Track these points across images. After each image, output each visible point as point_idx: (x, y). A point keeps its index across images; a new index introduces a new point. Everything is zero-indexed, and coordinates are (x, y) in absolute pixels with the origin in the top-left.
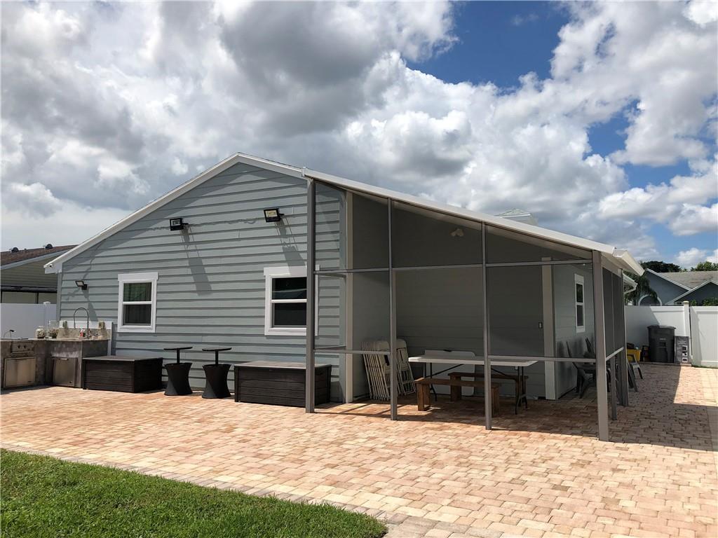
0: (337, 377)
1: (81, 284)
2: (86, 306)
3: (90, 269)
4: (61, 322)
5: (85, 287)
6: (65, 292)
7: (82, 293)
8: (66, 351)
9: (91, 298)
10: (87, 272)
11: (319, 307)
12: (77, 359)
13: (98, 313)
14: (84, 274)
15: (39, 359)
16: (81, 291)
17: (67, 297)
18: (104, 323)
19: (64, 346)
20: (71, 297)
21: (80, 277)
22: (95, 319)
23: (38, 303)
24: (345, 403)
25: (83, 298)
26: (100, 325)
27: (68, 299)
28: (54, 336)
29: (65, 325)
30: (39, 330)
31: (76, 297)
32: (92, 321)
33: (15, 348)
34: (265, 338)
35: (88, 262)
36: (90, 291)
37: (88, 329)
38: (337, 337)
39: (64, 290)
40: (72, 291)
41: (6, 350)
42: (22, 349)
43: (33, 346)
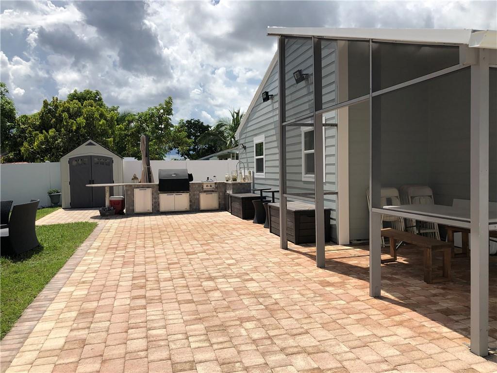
0: (335, 220)
3: (246, 135)
6: (240, 151)
8: (229, 190)
9: (247, 155)
10: (246, 138)
11: (326, 155)
13: (249, 165)
15: (221, 194)
16: (244, 151)
18: (250, 172)
22: (248, 169)
24: (338, 245)
28: (227, 180)
31: (243, 154)
33: (205, 187)
34: (302, 183)
35: (246, 131)
36: (247, 150)
38: (333, 183)
41: (201, 188)
42: (209, 187)
43: (216, 186)
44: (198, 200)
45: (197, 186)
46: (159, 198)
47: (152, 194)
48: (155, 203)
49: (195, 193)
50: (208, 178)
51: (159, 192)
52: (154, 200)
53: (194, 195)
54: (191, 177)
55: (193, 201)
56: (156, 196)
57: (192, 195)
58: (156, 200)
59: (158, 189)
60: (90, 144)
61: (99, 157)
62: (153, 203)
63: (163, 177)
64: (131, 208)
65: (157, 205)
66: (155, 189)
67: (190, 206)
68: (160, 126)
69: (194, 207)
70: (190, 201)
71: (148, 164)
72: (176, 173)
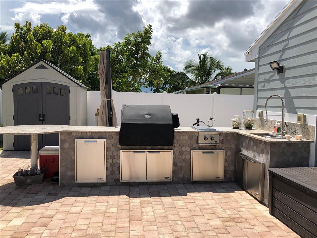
1: (275, 65)
2: (282, 93)
3: (287, 45)
4: (258, 111)
5: (280, 70)
6: (262, 78)
7: (278, 78)
8: (254, 151)
9: (288, 83)
10: (284, 50)
12: (264, 165)
13: (297, 103)
14: (280, 54)
15: (229, 153)
16: (277, 76)
17: (263, 84)
18: (305, 117)
19: (252, 143)
20: (266, 84)
21: (276, 58)
22: (292, 110)
23: (241, 94)
25: (278, 84)
26: (299, 119)
27: (264, 86)
28: (249, 127)
29: (261, 115)
30: (234, 120)
31: (272, 83)
32: (289, 112)
33: (201, 140)
35: (285, 37)
36: (288, 74)
37: (284, 124)
39: (260, 76)
40: (267, 76)
41: (193, 141)
42: (209, 141)
43: (221, 138)
44: (189, 163)
45: (186, 137)
46: (119, 156)
47: (108, 149)
48: (113, 165)
49: (184, 149)
50: (198, 120)
51: (119, 146)
52: (110, 161)
53: (181, 153)
54: (176, 120)
55: (179, 164)
56: (115, 154)
57: (177, 153)
58: (115, 161)
59: (117, 141)
60: (42, 67)
61: (53, 85)
62: (109, 165)
63: (128, 120)
64: (69, 173)
65: (115, 168)
66: (113, 141)
67: (174, 172)
68: (136, 56)
69: (181, 176)
70: (175, 164)
71: (109, 96)
72: (151, 112)
